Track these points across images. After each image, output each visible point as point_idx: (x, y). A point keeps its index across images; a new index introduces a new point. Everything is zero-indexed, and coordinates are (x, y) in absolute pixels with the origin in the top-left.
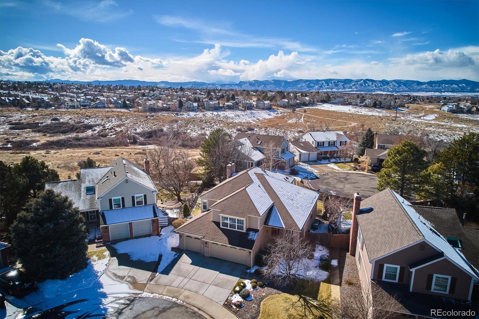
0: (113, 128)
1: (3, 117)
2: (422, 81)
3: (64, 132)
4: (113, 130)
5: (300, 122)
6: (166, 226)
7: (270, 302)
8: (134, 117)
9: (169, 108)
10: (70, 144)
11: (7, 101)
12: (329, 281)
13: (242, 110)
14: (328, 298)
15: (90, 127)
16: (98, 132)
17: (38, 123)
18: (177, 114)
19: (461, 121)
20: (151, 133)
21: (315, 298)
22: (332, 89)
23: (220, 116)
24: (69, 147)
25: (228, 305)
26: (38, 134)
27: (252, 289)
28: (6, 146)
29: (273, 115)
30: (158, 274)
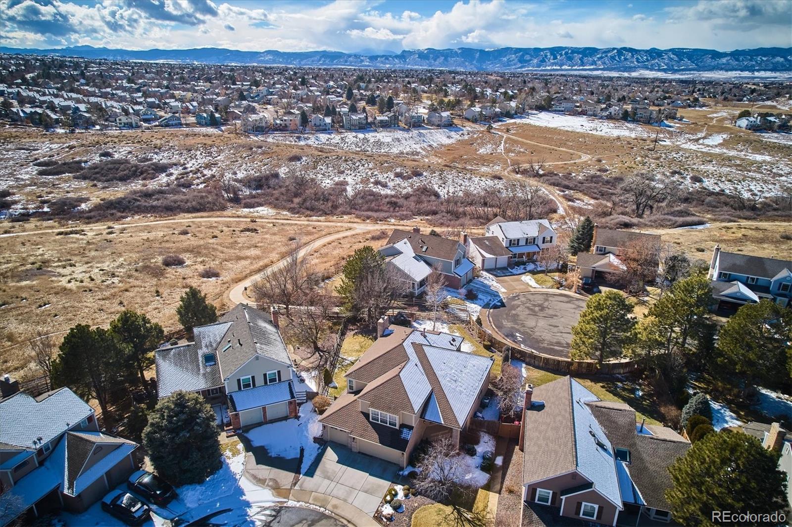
0: (199, 170)
1: (23, 151)
2: (721, 51)
3: (124, 179)
4: (199, 175)
5: (498, 151)
6: (304, 403)
7: (422, 514)
8: (231, 149)
9: (286, 126)
10: (138, 207)
11: (22, 114)
12: (488, 487)
13: (404, 130)
14: (484, 510)
15: (161, 169)
16: (177, 179)
17: (80, 162)
18: (299, 138)
19: (765, 149)
20: (260, 181)
21: (470, 510)
22: (561, 65)
23: (368, 141)
24: (137, 213)
25: (378, 517)
26: (84, 184)
27: (404, 498)
28: (40, 210)
29: (456, 136)
30: (301, 476)
